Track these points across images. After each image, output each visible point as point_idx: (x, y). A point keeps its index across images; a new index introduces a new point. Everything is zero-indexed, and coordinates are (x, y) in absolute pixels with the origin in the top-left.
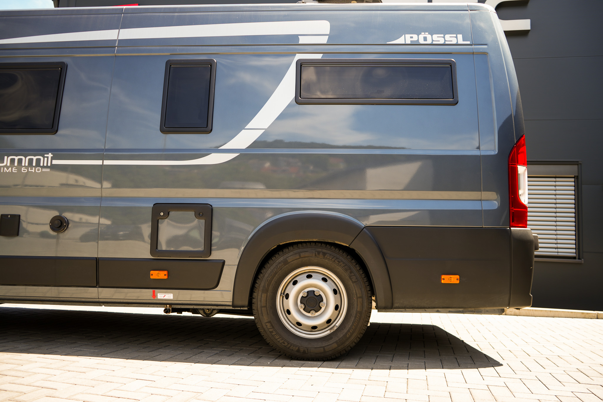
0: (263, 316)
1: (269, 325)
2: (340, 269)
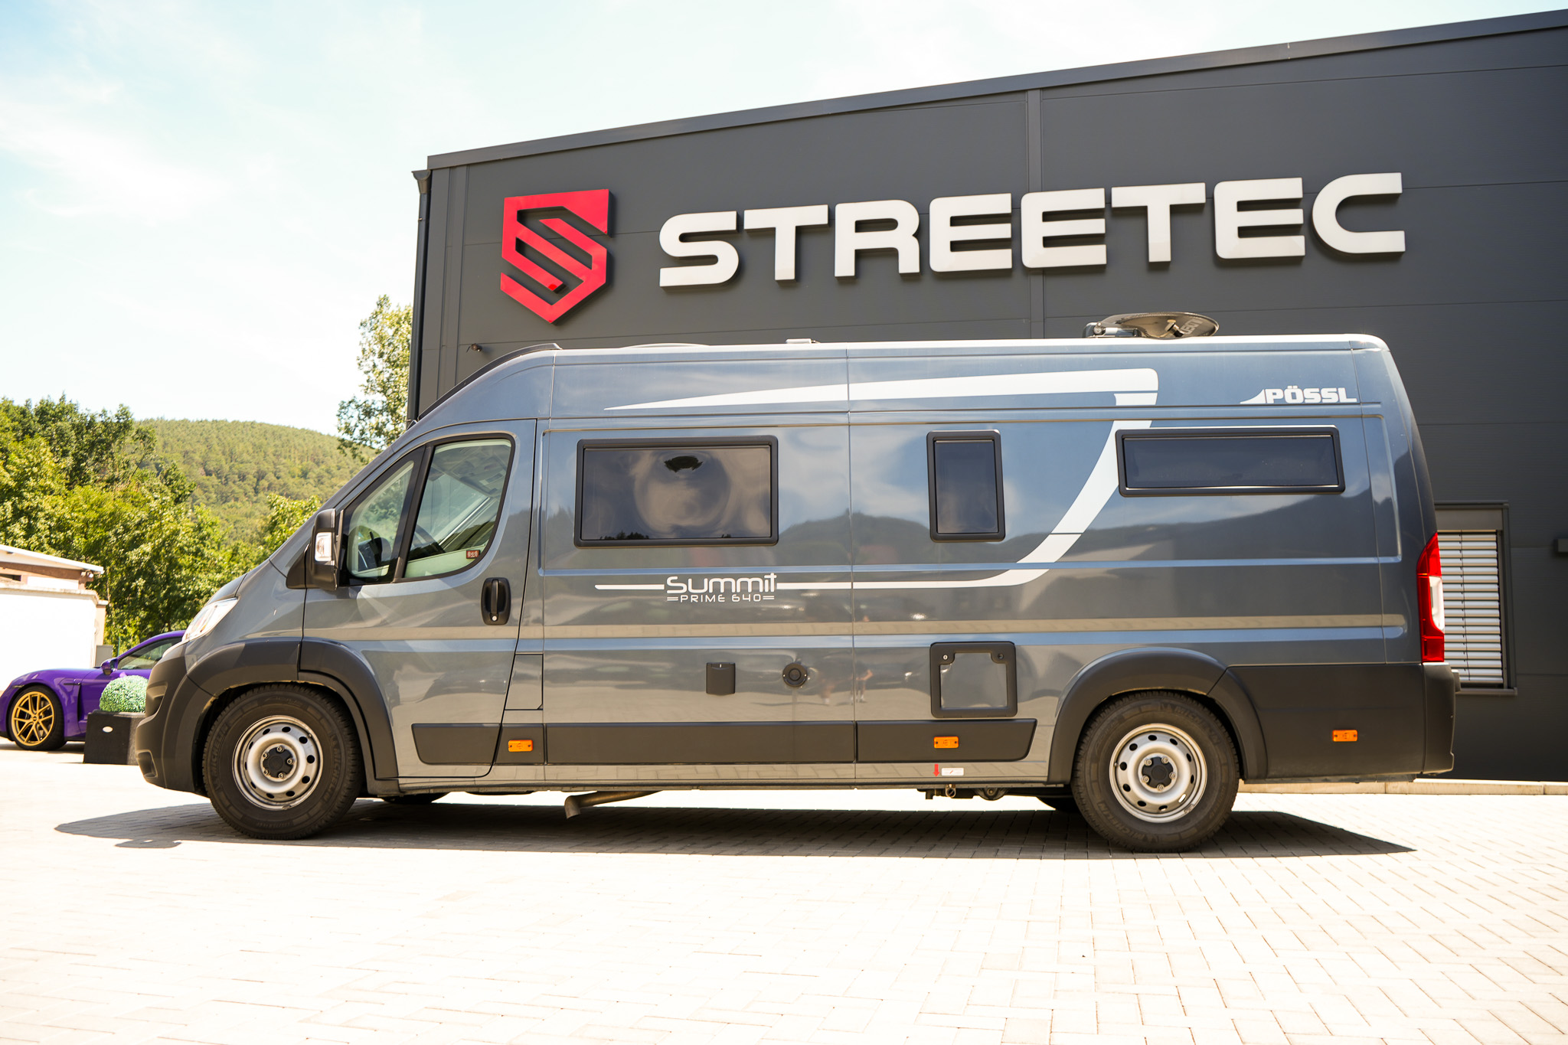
0: (1093, 793)
1: (1103, 806)
2: (1196, 727)
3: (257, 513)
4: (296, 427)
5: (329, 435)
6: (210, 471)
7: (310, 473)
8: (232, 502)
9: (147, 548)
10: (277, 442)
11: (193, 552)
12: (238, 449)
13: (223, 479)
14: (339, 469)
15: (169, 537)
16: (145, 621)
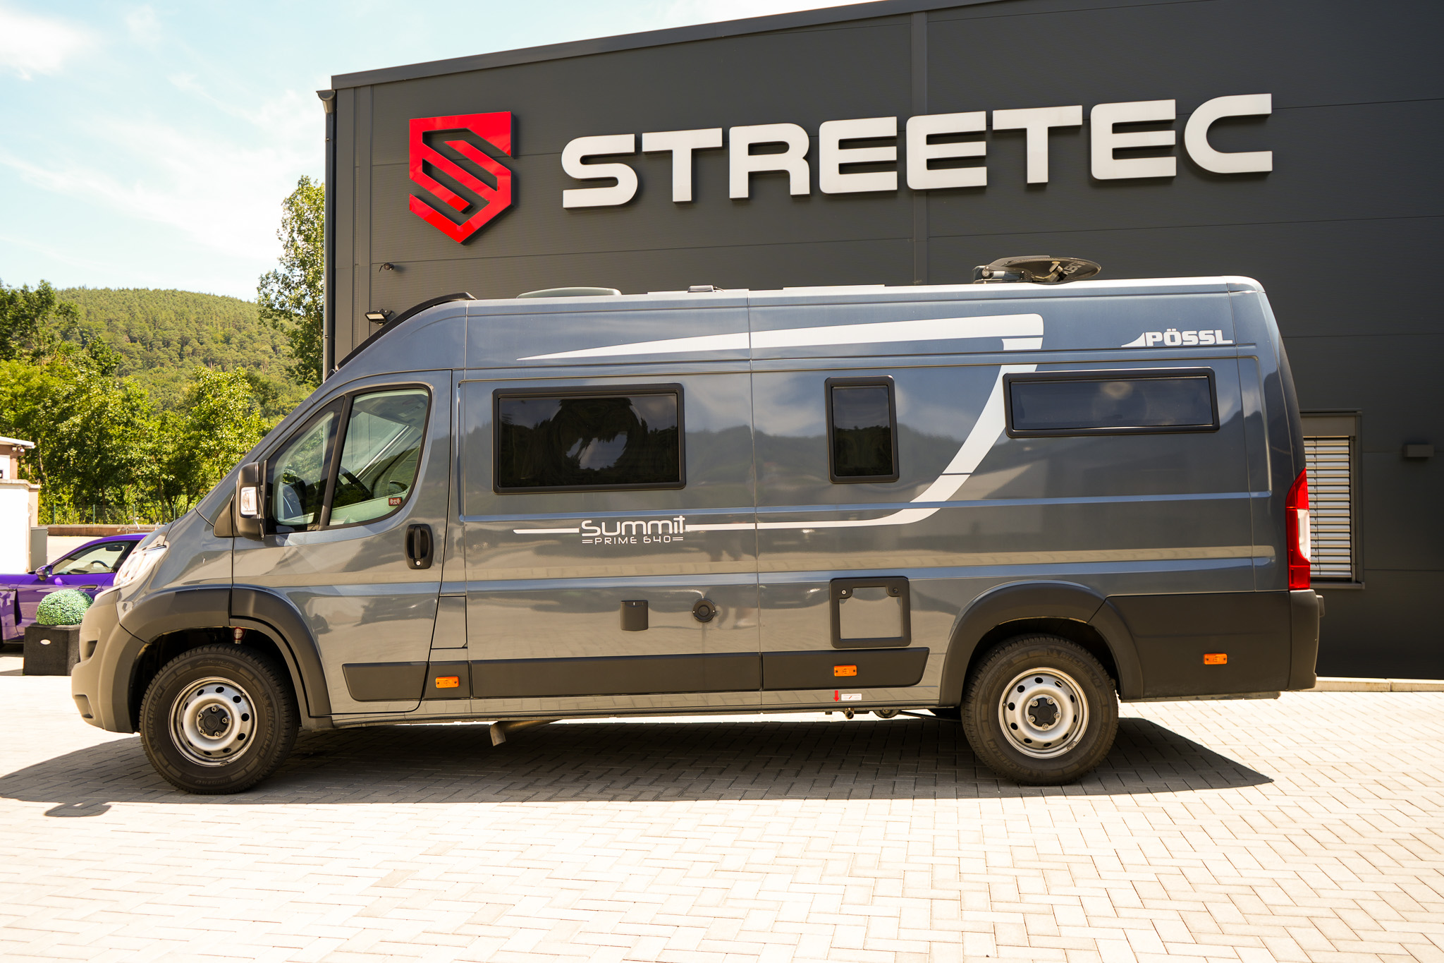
3: (183, 377)
4: (216, 294)
5: (249, 302)
6: (135, 338)
7: (232, 339)
8: (158, 367)
9: (77, 420)
10: (198, 310)
11: (124, 422)
12: (162, 316)
13: (148, 346)
14: (260, 335)
15: (97, 409)
16: (79, 488)
